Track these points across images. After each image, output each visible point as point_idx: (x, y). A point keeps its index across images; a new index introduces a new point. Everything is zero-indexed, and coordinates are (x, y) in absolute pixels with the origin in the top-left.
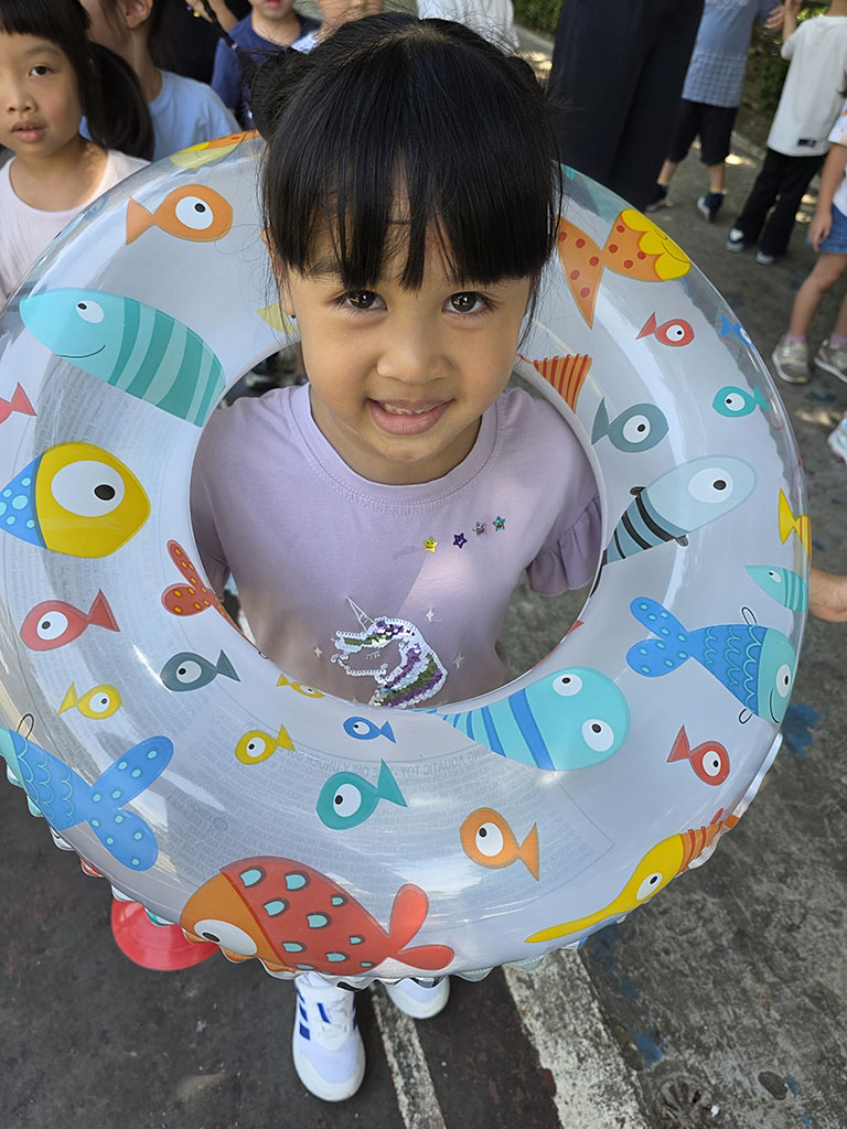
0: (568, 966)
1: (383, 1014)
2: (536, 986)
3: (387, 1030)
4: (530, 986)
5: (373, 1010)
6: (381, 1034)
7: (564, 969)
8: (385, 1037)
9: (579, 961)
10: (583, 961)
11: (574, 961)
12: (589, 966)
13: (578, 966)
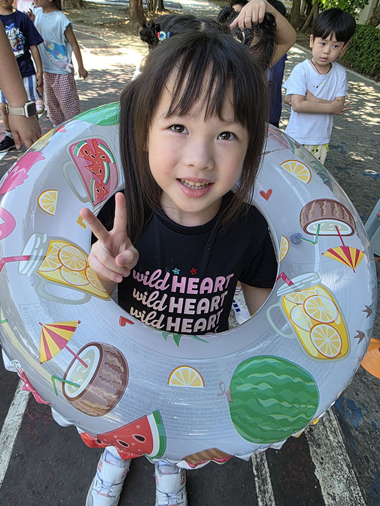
0: (355, 495)
1: (259, 488)
2: (337, 500)
3: (260, 496)
4: (334, 499)
5: (255, 484)
6: (257, 497)
7: (352, 496)
8: (259, 499)
9: (360, 494)
10: (363, 495)
11: (358, 494)
12: (366, 499)
13: (360, 497)
